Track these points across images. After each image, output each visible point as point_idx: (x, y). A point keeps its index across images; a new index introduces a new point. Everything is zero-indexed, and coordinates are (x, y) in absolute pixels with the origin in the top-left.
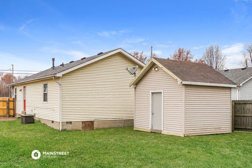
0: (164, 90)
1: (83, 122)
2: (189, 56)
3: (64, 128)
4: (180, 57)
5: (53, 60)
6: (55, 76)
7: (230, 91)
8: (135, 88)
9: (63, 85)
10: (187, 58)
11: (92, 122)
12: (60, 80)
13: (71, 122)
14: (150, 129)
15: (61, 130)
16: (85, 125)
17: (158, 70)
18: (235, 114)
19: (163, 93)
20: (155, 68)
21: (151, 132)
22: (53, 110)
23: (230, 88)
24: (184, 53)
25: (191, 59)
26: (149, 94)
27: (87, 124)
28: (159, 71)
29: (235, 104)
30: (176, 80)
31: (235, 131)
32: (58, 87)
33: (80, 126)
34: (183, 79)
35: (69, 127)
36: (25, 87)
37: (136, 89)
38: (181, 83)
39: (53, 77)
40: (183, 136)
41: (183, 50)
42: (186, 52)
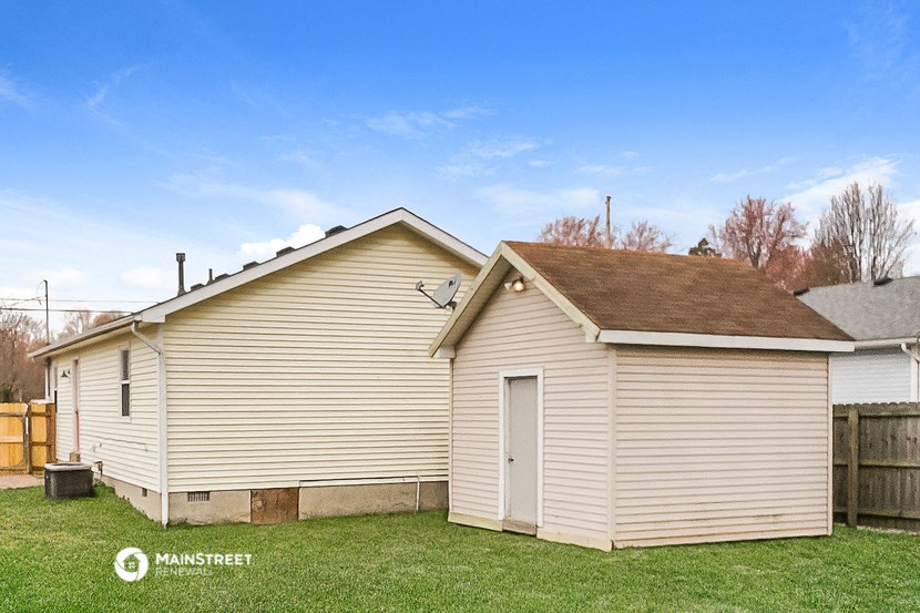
0: (547, 366)
1: (254, 493)
2: (787, 226)
3: (178, 515)
4: (749, 233)
5: (181, 258)
6: (137, 322)
7: (824, 366)
8: (452, 361)
9: (170, 355)
10: (779, 233)
11: (293, 493)
12: (161, 335)
13: (208, 492)
14: (501, 517)
15: (165, 522)
16: (265, 505)
17: (525, 290)
18: (859, 457)
19: (540, 379)
20: (514, 283)
21: (505, 531)
22: (143, 447)
23: (827, 354)
24: (766, 218)
25: (797, 242)
26: (494, 383)
27: (271, 498)
28: (530, 293)
29: (860, 417)
30: (581, 326)
31: (858, 528)
32: (153, 362)
33: (242, 510)
34: (605, 322)
35: (197, 513)
36: (76, 362)
37: (456, 365)
38: (597, 337)
39: (131, 324)
40: (608, 548)
41: (760, 205)
42: (774, 213)
